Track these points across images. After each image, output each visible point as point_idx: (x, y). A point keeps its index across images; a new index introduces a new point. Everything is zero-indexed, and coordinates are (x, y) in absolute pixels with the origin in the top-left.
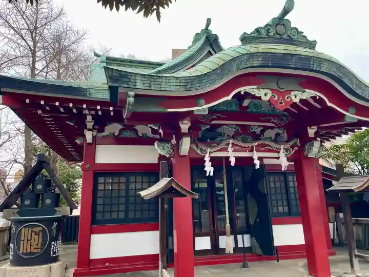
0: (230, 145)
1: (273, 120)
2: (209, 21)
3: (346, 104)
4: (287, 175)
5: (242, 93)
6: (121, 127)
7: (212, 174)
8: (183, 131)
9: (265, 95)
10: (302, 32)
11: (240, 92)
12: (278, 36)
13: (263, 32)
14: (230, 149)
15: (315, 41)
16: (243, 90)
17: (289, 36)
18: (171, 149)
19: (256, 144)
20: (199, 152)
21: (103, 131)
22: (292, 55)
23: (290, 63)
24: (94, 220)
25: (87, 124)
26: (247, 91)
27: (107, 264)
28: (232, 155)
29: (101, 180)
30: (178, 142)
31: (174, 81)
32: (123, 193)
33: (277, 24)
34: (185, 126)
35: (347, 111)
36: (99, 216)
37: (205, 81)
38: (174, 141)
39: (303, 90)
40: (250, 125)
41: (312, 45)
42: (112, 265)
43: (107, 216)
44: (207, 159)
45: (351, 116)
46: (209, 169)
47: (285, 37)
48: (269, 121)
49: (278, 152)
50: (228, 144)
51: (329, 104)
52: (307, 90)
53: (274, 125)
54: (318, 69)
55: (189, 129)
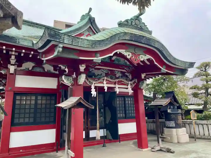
0: (105, 80)
1: (126, 69)
2: (90, 9)
3: (162, 63)
4: (125, 97)
5: (118, 53)
6: (34, 65)
7: (95, 96)
8: (81, 71)
9: (129, 55)
10: (146, 26)
11: (117, 52)
12: (136, 26)
13: (130, 22)
14: (105, 82)
15: (152, 31)
16: (118, 51)
17: (141, 27)
18: (73, 80)
19: (118, 80)
20: (88, 83)
21: (21, 66)
22: (143, 37)
23: (142, 40)
24: (12, 123)
25: (11, 61)
26: (120, 52)
27: (21, 151)
28: (106, 86)
29: (18, 97)
30: (77, 77)
31: (87, 42)
32: (33, 106)
33: (136, 19)
34: (82, 68)
35: (162, 67)
36: (16, 121)
37: (102, 44)
38: (74, 76)
39: (145, 55)
40: (114, 70)
41: (150, 33)
42: (24, 151)
43: (22, 120)
44: (93, 87)
45: (164, 70)
46: (94, 93)
47: (139, 26)
48: (123, 69)
49: (128, 85)
50: (104, 80)
51: (156, 63)
52: (147, 55)
53: (126, 71)
54: (154, 45)
55: (85, 69)
